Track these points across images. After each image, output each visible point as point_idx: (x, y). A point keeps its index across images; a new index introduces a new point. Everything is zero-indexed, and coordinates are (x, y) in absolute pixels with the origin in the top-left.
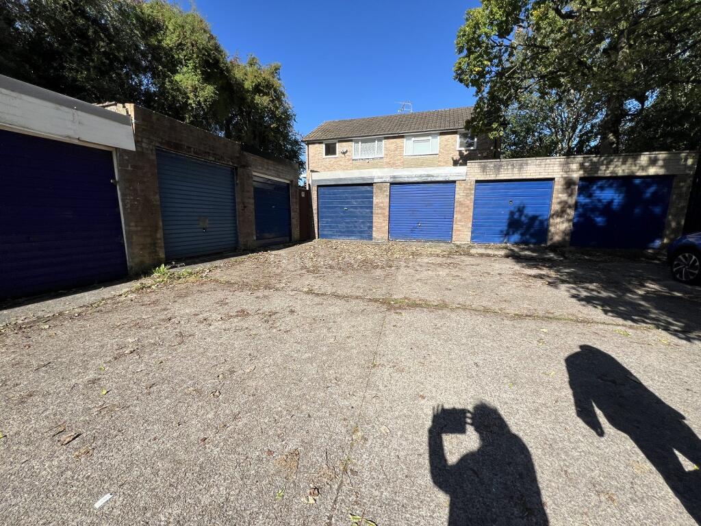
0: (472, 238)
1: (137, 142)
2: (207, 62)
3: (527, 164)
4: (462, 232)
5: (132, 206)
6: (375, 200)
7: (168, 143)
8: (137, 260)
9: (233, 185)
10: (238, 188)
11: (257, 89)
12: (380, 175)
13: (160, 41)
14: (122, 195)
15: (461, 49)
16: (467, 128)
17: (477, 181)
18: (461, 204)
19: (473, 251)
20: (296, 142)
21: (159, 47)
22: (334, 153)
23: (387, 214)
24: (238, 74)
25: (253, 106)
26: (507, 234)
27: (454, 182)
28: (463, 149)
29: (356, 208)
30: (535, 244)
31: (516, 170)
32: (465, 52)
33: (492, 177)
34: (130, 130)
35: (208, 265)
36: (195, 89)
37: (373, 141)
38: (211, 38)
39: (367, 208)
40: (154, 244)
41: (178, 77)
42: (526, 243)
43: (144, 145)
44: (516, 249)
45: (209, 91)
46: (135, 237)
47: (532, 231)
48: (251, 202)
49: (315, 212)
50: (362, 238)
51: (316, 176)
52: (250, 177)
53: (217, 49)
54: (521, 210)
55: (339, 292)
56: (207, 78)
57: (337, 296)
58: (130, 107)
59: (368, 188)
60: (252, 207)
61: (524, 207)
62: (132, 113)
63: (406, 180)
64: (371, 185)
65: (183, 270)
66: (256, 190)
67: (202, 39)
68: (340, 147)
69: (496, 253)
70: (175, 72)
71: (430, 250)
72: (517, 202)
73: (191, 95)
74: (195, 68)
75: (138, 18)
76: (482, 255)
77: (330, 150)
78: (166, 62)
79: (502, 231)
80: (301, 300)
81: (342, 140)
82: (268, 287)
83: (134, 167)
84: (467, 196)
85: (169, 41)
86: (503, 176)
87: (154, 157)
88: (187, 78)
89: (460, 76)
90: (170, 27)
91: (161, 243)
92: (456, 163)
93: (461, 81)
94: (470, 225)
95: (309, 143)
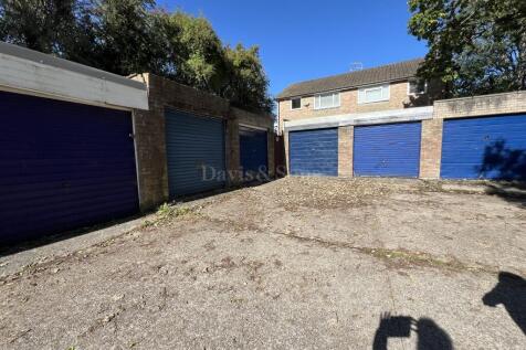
0: (441, 174)
1: (150, 103)
2: (208, 49)
3: (506, 99)
4: (430, 167)
5: (145, 155)
6: (340, 141)
7: (174, 104)
8: (146, 199)
9: (224, 135)
10: (227, 137)
11: (243, 65)
12: (343, 119)
13: (178, 39)
14: (138, 146)
15: (414, 9)
16: (418, 75)
17: (445, 120)
18: (428, 142)
19: (445, 187)
20: (269, 101)
21: (178, 43)
22: (299, 106)
23: (351, 152)
24: (229, 56)
25: (240, 77)
26: (482, 170)
27: (420, 121)
28: (413, 94)
29: (322, 148)
30: (519, 180)
31: (492, 106)
32: (418, 10)
33: (464, 114)
34: (145, 93)
35: (202, 201)
36: (200, 69)
37: (331, 94)
38: (212, 32)
39: (333, 148)
40: (160, 186)
41: (189, 62)
42: (508, 179)
43: (156, 105)
44: (497, 186)
45: (209, 68)
46: (145, 180)
47: (515, 165)
48: (237, 147)
49: (287, 152)
50: (328, 174)
51: (288, 124)
52: (237, 127)
53: (216, 39)
54: (499, 145)
55: (323, 237)
56: (208, 60)
57: (322, 242)
58: (146, 75)
59: (333, 131)
60: (237, 151)
61: (503, 142)
62: (147, 81)
63: (370, 122)
64: (336, 128)
65: (182, 207)
66: (242, 137)
67: (206, 34)
68: (303, 102)
69: (474, 189)
70: (188, 58)
71: (398, 187)
72: (494, 138)
73: (197, 73)
74: (201, 54)
75: (166, 26)
76: (458, 192)
77: (296, 104)
78: (182, 52)
79: (476, 167)
80: (285, 246)
81: (305, 96)
82: (252, 227)
83: (148, 123)
84: (434, 133)
85: (185, 38)
86: (476, 112)
87: (162, 115)
88: (195, 62)
89: (414, 30)
90: (186, 29)
91: (166, 184)
92: (406, 106)
93: (415, 34)
94: (439, 161)
95: (280, 100)
